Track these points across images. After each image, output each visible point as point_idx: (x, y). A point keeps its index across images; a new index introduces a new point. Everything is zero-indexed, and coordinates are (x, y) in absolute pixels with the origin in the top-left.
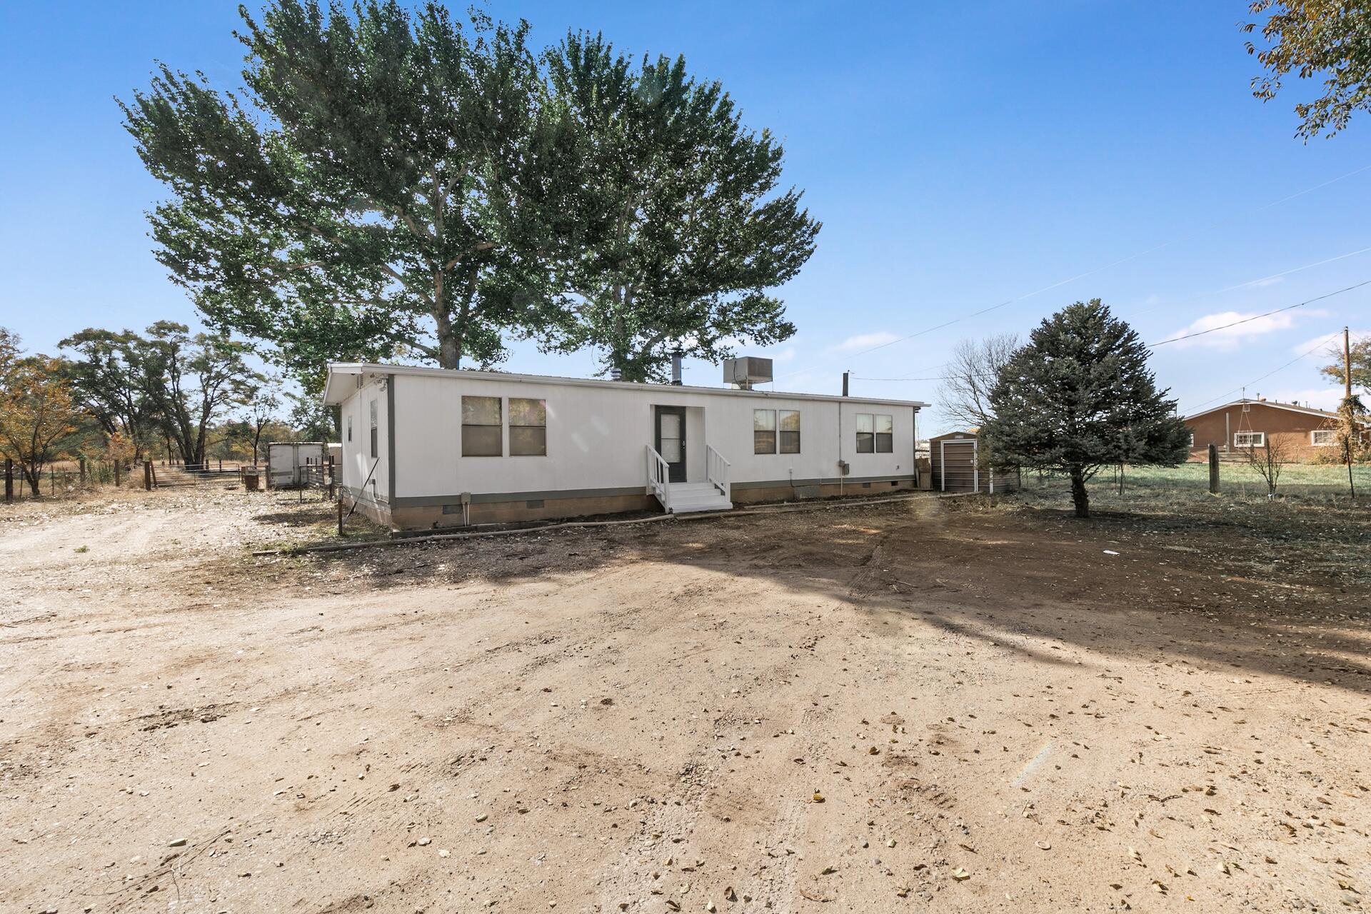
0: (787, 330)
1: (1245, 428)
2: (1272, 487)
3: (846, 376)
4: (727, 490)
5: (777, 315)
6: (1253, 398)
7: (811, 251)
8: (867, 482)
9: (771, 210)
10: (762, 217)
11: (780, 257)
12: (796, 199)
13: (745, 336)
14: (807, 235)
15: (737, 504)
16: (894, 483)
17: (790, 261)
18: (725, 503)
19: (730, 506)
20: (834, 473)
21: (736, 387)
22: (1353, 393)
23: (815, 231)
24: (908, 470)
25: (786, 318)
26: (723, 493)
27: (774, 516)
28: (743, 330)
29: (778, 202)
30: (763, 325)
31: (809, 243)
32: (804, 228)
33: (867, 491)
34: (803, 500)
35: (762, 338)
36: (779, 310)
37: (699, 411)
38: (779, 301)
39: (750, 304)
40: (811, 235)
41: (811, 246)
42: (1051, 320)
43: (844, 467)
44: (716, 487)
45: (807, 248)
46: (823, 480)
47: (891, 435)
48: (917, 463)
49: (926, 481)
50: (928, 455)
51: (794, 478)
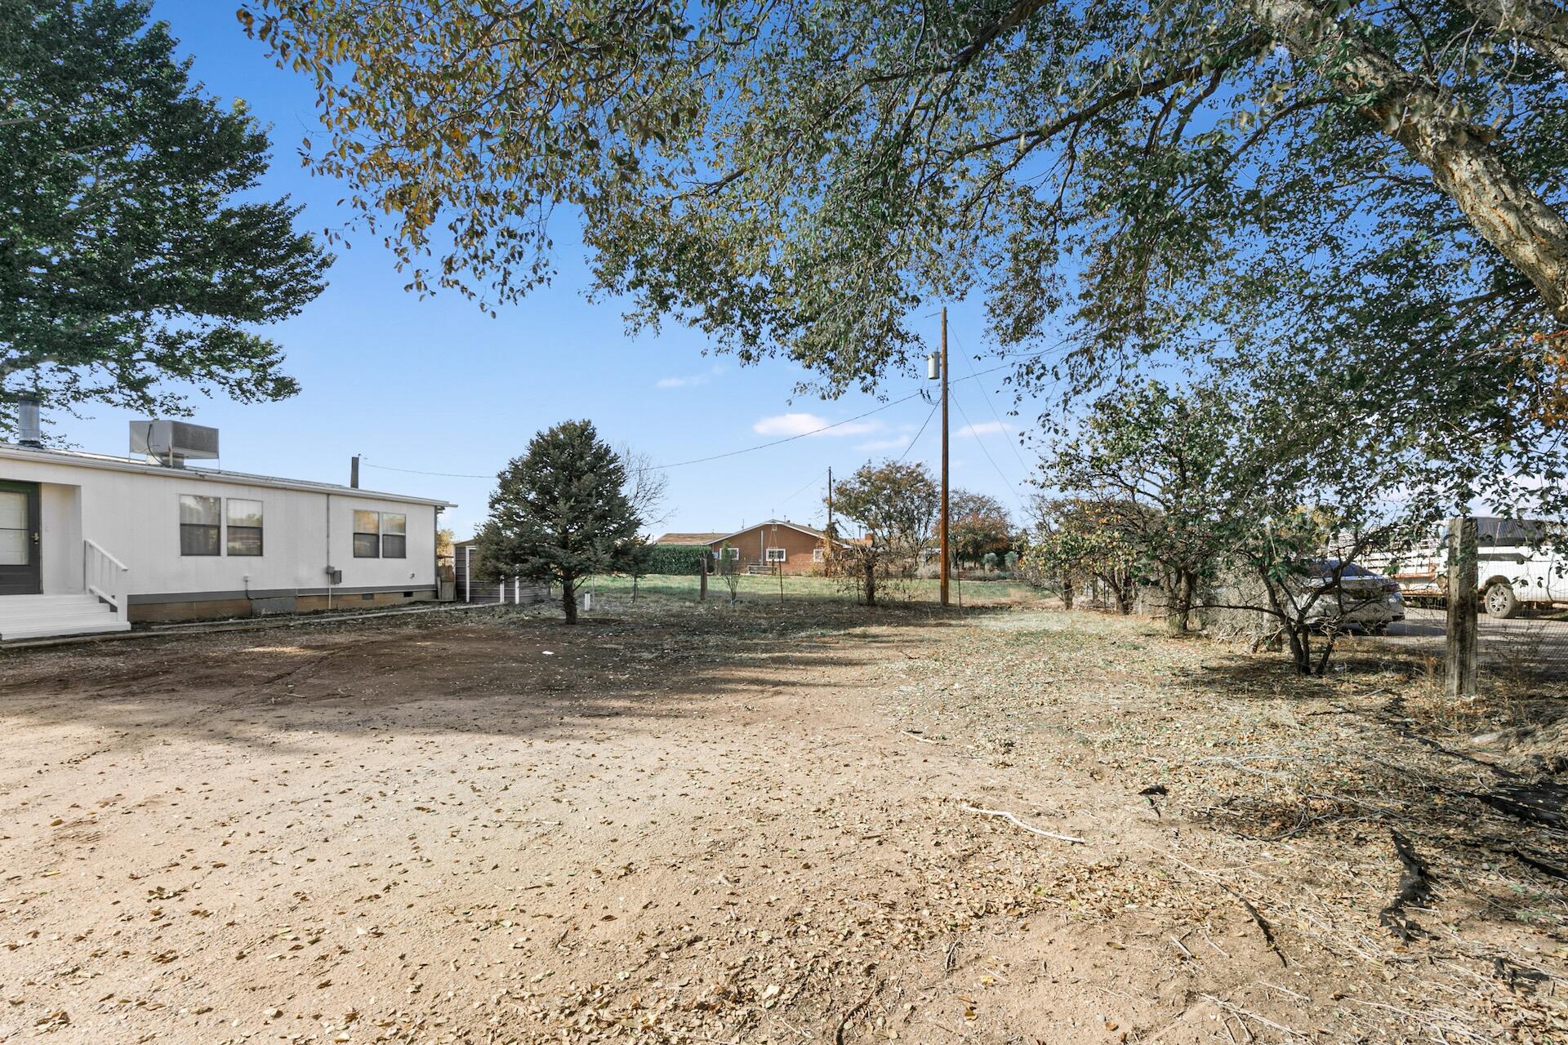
0: (285, 387)
1: (773, 545)
2: (734, 594)
3: (355, 462)
4: (122, 604)
5: (272, 364)
6: (780, 519)
7: (319, 290)
8: (368, 594)
9: (253, 217)
10: (235, 221)
11: (271, 285)
12: (293, 214)
13: (211, 384)
14: (312, 266)
15: (136, 624)
16: (408, 594)
17: (287, 293)
18: (120, 622)
19: (127, 626)
20: (319, 582)
21: (154, 461)
22: (834, 519)
23: (324, 264)
24: (427, 578)
25: (284, 370)
26: (113, 609)
27: (197, 637)
28: (211, 375)
29: (263, 208)
30: (247, 373)
31: (316, 278)
32: (309, 255)
33: (367, 604)
34: (267, 616)
35: (243, 392)
36: (273, 357)
37: (70, 491)
38: (275, 345)
39: (220, 339)
40: (319, 267)
41: (321, 282)
42: (546, 432)
43: (334, 575)
44: (102, 600)
45: (314, 283)
46: (300, 591)
47: (404, 538)
48: (438, 571)
49: (448, 592)
50: (452, 562)
51: (251, 588)
